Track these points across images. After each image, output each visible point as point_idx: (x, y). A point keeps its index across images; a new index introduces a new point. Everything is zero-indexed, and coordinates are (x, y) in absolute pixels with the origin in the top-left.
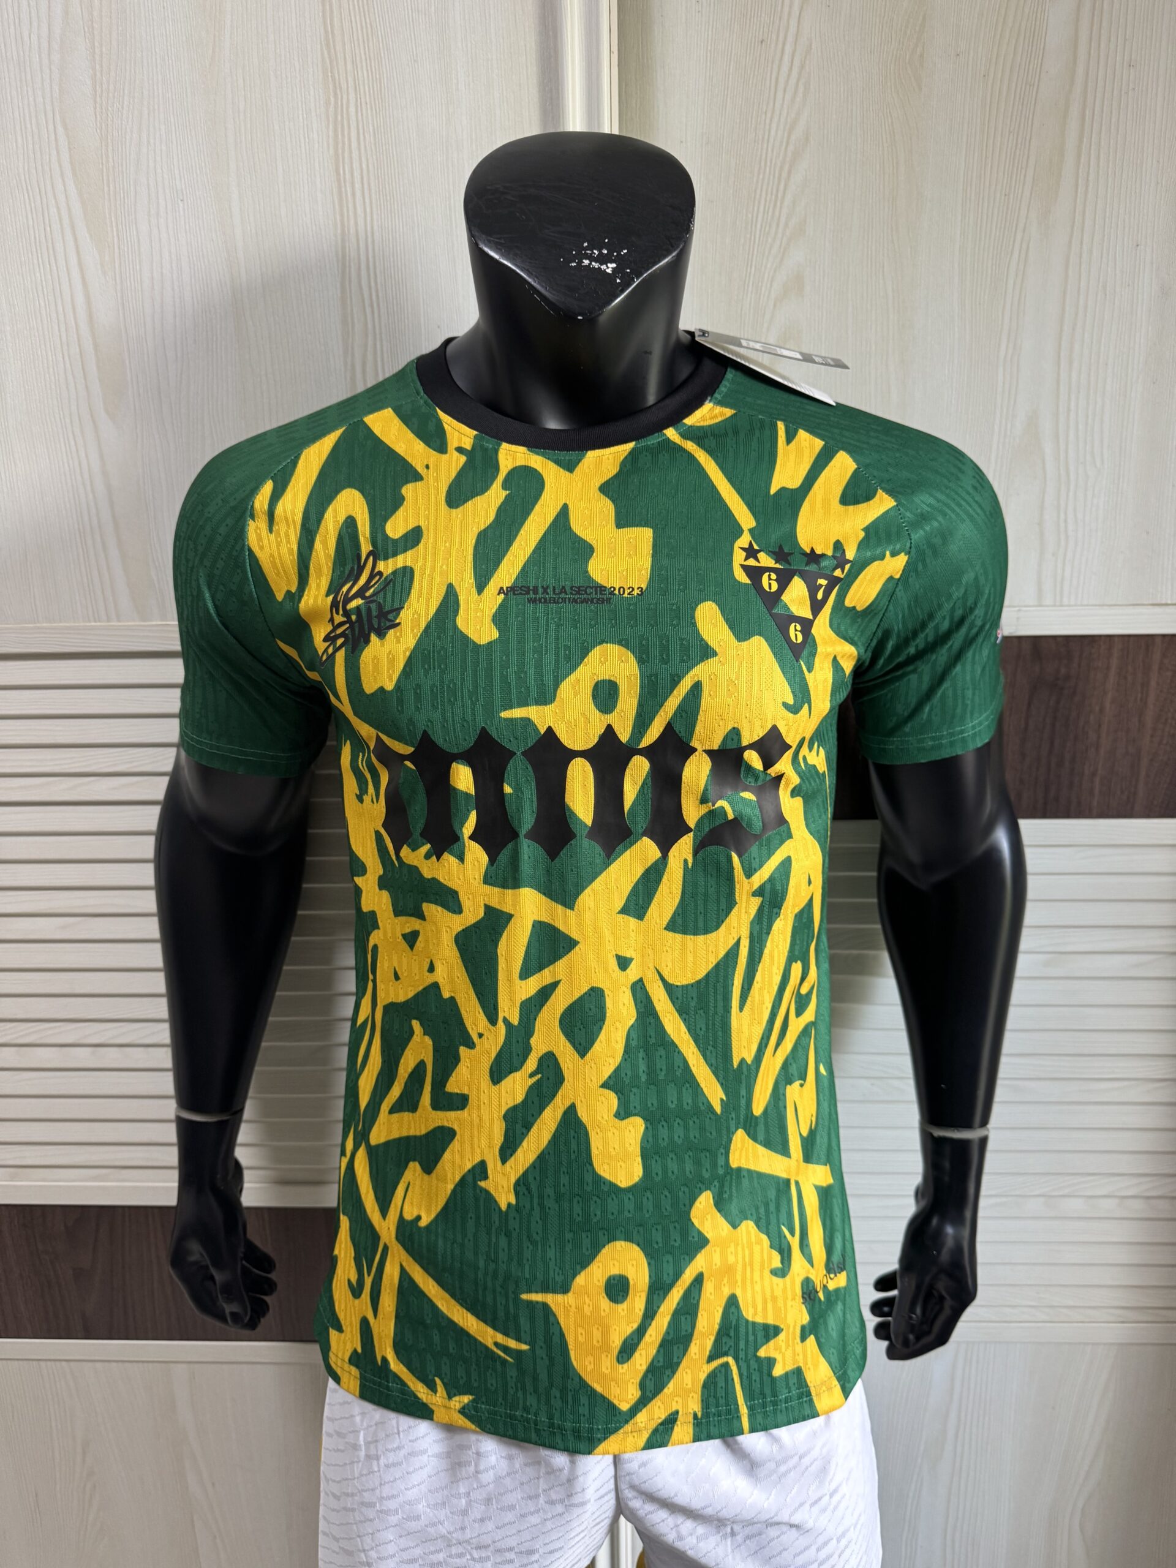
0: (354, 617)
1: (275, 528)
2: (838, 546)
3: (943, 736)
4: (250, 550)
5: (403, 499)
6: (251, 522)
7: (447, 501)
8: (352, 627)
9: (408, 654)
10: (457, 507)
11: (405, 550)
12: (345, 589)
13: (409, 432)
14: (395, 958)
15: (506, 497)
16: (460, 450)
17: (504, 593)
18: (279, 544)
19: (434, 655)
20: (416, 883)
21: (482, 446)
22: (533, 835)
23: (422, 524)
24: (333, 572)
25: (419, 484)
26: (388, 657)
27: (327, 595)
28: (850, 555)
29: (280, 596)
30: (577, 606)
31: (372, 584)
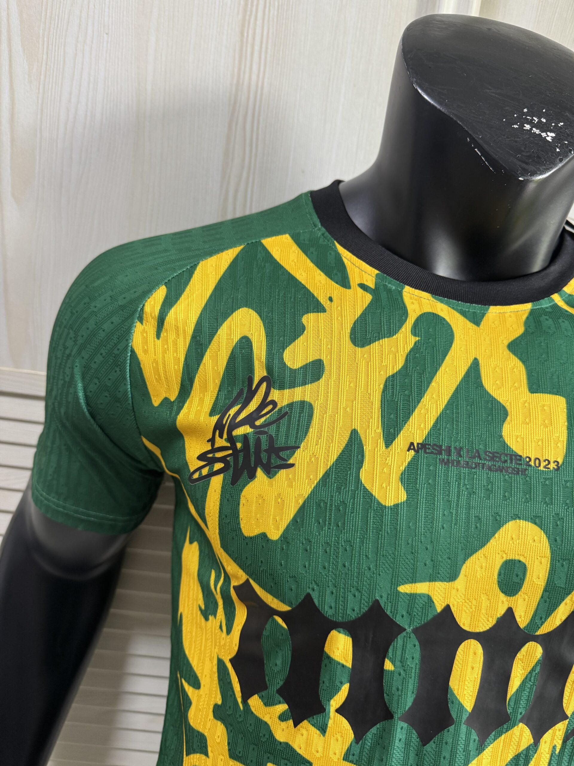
0: (239, 445)
1: (163, 334)
4: (133, 351)
5: (303, 328)
6: (138, 324)
7: (351, 338)
8: (234, 455)
9: (301, 502)
10: (363, 346)
11: (304, 383)
12: (232, 412)
13: (308, 261)
15: (415, 343)
16: (363, 286)
17: (414, 449)
18: (165, 351)
19: (331, 510)
21: (385, 286)
23: (324, 358)
24: (219, 390)
25: (321, 315)
26: (276, 501)
27: (211, 414)
30: (491, 474)
31: (263, 412)
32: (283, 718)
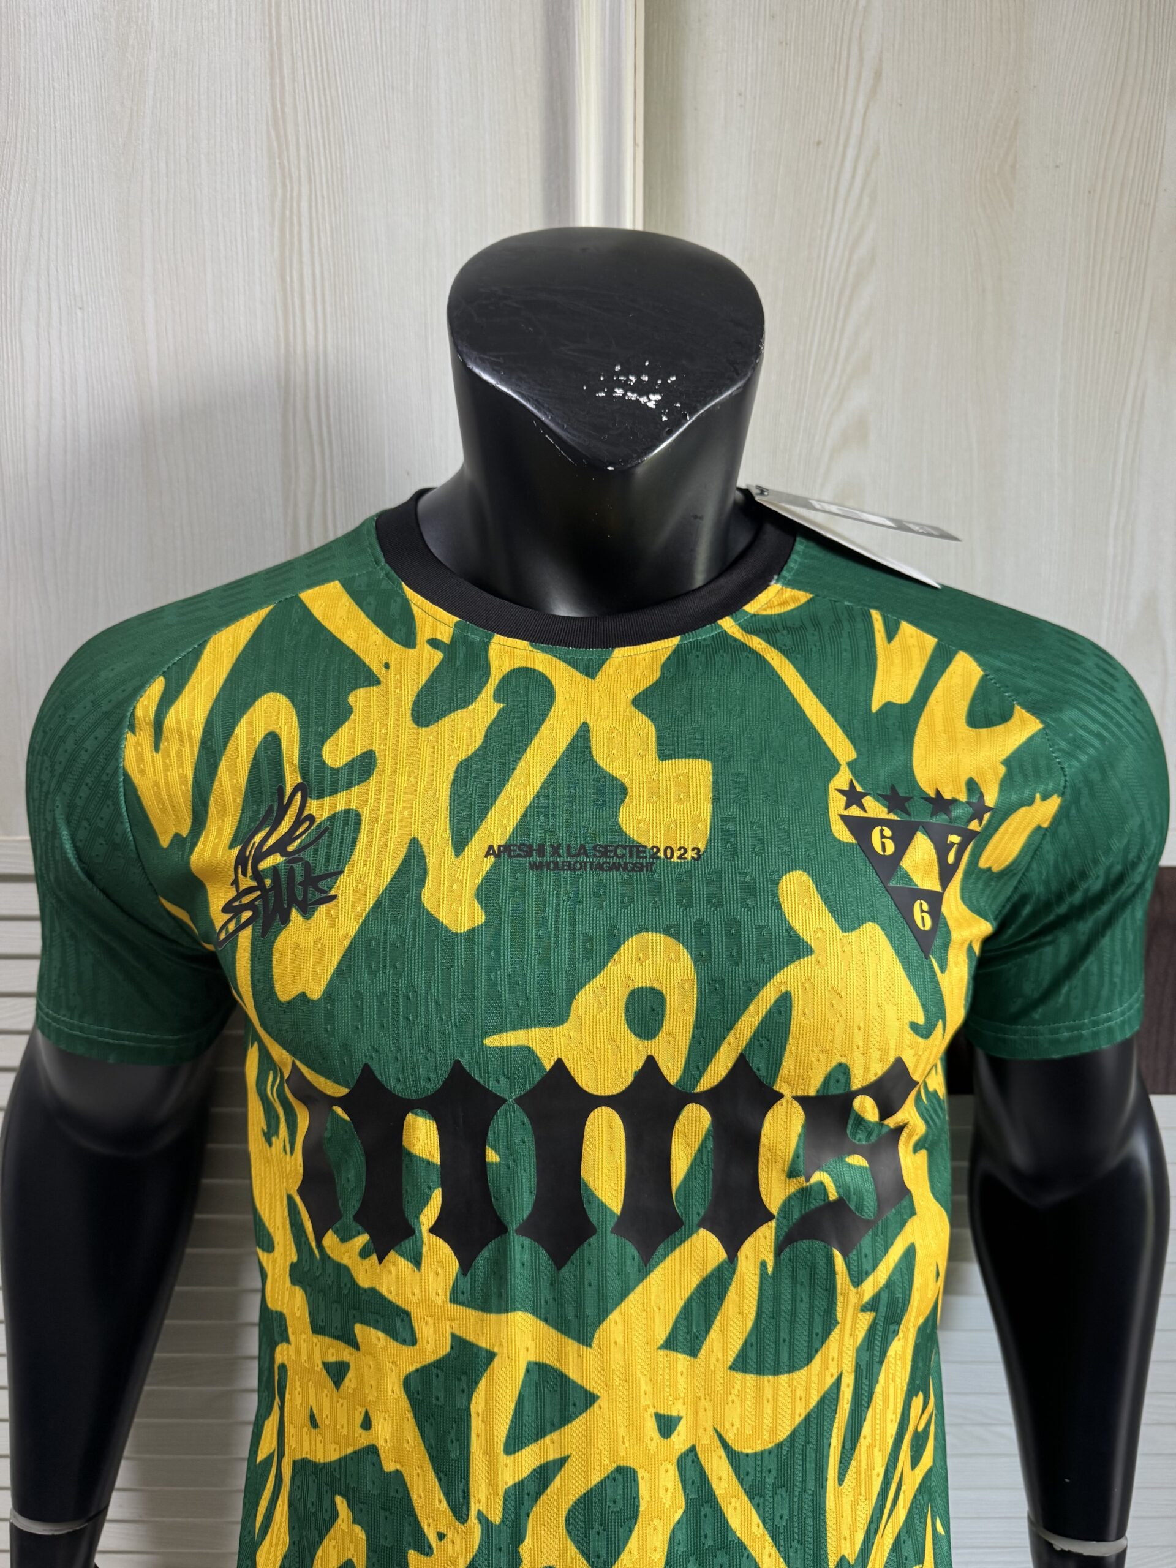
0: (268, 882)
1: (163, 745)
2: (972, 786)
3: (1084, 1024)
4: (126, 775)
5: (350, 710)
6: (130, 735)
7: (413, 716)
8: (264, 897)
9: (346, 944)
10: (428, 725)
11: (349, 786)
12: (258, 839)
13: (363, 615)
14: (312, 1392)
15: (499, 712)
16: (434, 643)
17: (494, 854)
18: (166, 768)
19: (385, 948)
20: (345, 1291)
21: (466, 638)
22: (528, 1229)
23: (376, 748)
24: (243, 812)
25: (374, 690)
26: (315, 948)
27: (231, 846)
28: (990, 800)
29: (165, 841)
30: (603, 875)
31: (298, 833)
32: (364, 1254)
